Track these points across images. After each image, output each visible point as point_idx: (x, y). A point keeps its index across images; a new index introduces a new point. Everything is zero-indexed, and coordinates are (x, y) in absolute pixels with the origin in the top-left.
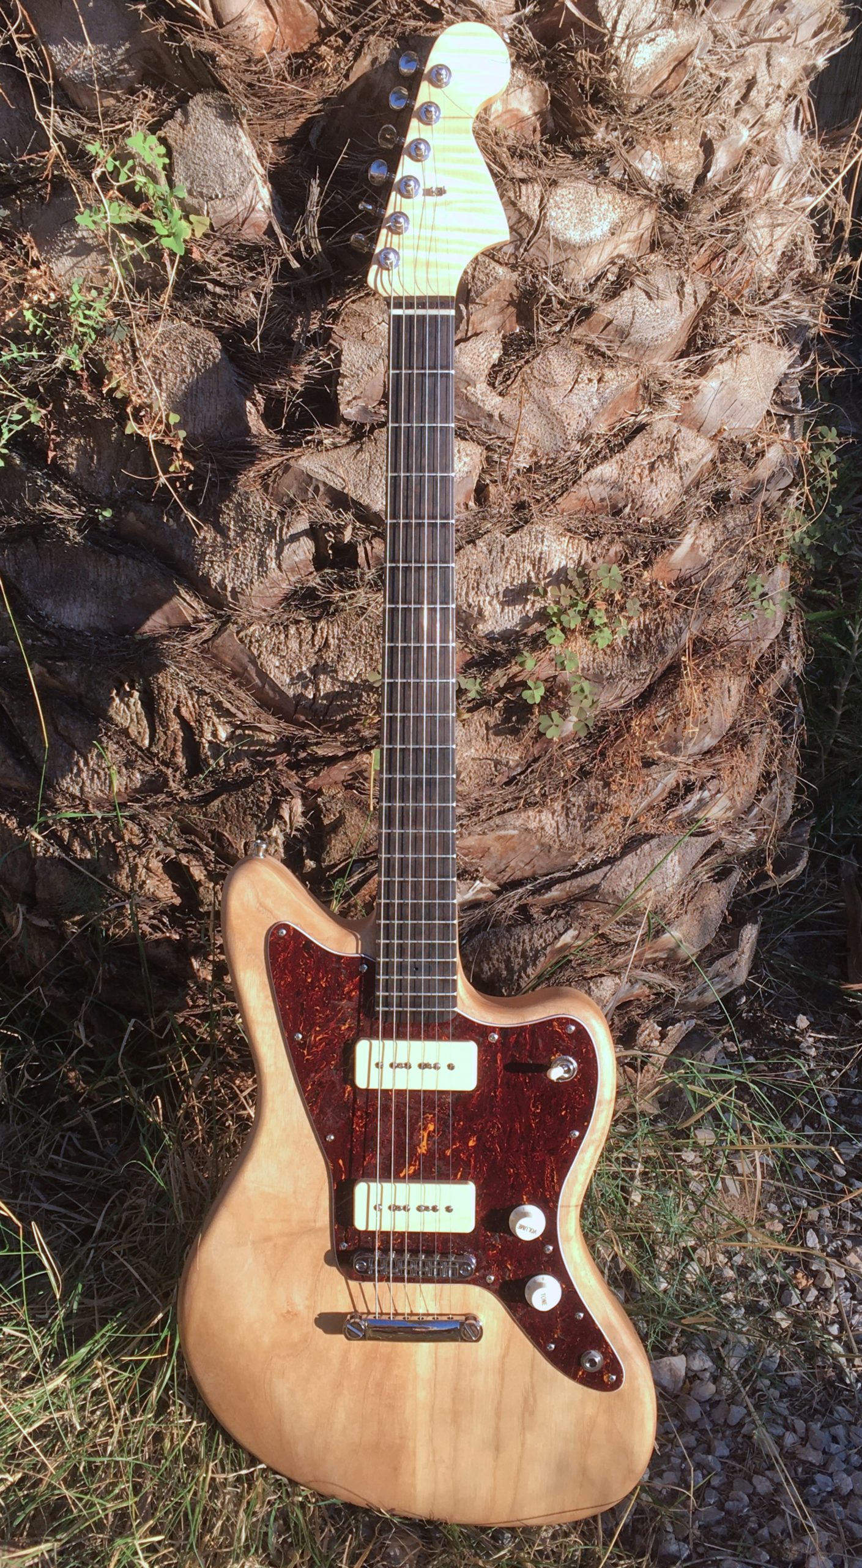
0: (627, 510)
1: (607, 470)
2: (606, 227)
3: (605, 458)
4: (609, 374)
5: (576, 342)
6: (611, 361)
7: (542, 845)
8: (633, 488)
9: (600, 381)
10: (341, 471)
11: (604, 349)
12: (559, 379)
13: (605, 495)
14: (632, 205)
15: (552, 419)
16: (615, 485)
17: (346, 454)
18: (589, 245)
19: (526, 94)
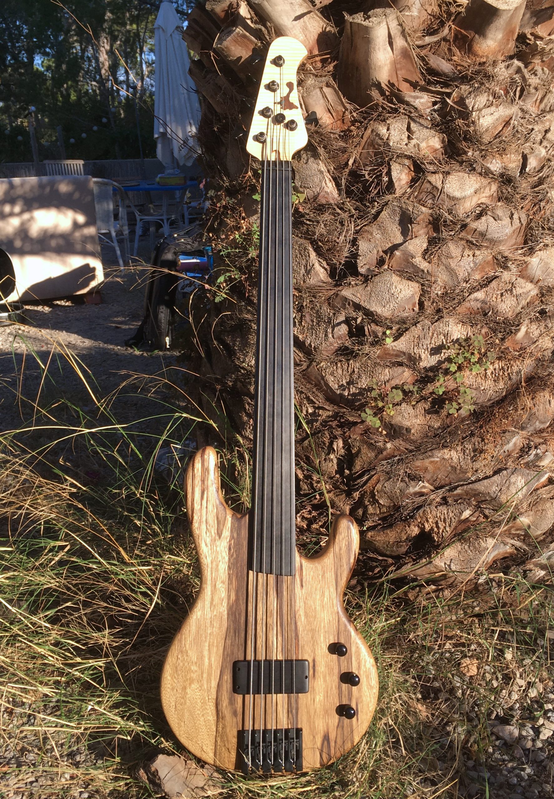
0: (490, 313)
1: (480, 295)
2: (472, 190)
3: (478, 290)
4: (477, 253)
5: (461, 239)
6: (479, 247)
7: (452, 467)
8: (492, 303)
9: (474, 256)
10: (359, 295)
11: (475, 242)
12: (453, 255)
13: (479, 306)
14: (485, 181)
15: (451, 272)
16: (484, 302)
17: (360, 288)
18: (464, 198)
19: (437, 139)
